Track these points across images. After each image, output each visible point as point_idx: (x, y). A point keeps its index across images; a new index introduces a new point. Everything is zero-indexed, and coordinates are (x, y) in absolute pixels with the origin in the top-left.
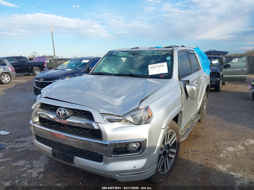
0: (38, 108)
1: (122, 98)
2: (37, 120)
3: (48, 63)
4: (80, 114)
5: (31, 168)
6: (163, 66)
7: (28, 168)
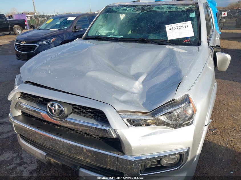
0: (19, 98)
1: (142, 79)
2: (19, 113)
3: (29, 21)
4: (84, 111)
5: (20, 165)
6: (186, 26)
7: (17, 164)
